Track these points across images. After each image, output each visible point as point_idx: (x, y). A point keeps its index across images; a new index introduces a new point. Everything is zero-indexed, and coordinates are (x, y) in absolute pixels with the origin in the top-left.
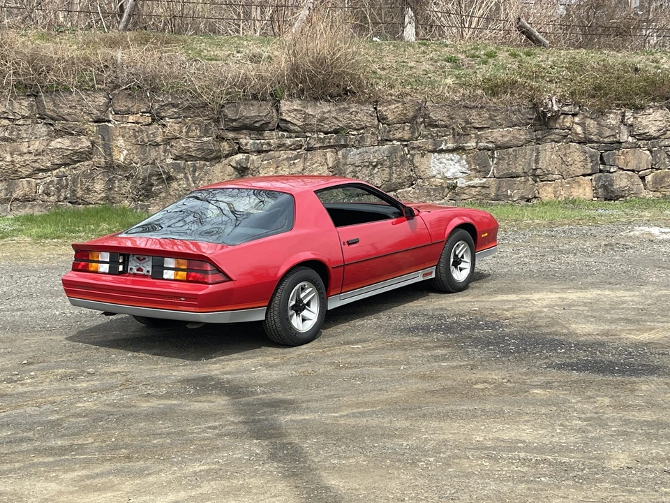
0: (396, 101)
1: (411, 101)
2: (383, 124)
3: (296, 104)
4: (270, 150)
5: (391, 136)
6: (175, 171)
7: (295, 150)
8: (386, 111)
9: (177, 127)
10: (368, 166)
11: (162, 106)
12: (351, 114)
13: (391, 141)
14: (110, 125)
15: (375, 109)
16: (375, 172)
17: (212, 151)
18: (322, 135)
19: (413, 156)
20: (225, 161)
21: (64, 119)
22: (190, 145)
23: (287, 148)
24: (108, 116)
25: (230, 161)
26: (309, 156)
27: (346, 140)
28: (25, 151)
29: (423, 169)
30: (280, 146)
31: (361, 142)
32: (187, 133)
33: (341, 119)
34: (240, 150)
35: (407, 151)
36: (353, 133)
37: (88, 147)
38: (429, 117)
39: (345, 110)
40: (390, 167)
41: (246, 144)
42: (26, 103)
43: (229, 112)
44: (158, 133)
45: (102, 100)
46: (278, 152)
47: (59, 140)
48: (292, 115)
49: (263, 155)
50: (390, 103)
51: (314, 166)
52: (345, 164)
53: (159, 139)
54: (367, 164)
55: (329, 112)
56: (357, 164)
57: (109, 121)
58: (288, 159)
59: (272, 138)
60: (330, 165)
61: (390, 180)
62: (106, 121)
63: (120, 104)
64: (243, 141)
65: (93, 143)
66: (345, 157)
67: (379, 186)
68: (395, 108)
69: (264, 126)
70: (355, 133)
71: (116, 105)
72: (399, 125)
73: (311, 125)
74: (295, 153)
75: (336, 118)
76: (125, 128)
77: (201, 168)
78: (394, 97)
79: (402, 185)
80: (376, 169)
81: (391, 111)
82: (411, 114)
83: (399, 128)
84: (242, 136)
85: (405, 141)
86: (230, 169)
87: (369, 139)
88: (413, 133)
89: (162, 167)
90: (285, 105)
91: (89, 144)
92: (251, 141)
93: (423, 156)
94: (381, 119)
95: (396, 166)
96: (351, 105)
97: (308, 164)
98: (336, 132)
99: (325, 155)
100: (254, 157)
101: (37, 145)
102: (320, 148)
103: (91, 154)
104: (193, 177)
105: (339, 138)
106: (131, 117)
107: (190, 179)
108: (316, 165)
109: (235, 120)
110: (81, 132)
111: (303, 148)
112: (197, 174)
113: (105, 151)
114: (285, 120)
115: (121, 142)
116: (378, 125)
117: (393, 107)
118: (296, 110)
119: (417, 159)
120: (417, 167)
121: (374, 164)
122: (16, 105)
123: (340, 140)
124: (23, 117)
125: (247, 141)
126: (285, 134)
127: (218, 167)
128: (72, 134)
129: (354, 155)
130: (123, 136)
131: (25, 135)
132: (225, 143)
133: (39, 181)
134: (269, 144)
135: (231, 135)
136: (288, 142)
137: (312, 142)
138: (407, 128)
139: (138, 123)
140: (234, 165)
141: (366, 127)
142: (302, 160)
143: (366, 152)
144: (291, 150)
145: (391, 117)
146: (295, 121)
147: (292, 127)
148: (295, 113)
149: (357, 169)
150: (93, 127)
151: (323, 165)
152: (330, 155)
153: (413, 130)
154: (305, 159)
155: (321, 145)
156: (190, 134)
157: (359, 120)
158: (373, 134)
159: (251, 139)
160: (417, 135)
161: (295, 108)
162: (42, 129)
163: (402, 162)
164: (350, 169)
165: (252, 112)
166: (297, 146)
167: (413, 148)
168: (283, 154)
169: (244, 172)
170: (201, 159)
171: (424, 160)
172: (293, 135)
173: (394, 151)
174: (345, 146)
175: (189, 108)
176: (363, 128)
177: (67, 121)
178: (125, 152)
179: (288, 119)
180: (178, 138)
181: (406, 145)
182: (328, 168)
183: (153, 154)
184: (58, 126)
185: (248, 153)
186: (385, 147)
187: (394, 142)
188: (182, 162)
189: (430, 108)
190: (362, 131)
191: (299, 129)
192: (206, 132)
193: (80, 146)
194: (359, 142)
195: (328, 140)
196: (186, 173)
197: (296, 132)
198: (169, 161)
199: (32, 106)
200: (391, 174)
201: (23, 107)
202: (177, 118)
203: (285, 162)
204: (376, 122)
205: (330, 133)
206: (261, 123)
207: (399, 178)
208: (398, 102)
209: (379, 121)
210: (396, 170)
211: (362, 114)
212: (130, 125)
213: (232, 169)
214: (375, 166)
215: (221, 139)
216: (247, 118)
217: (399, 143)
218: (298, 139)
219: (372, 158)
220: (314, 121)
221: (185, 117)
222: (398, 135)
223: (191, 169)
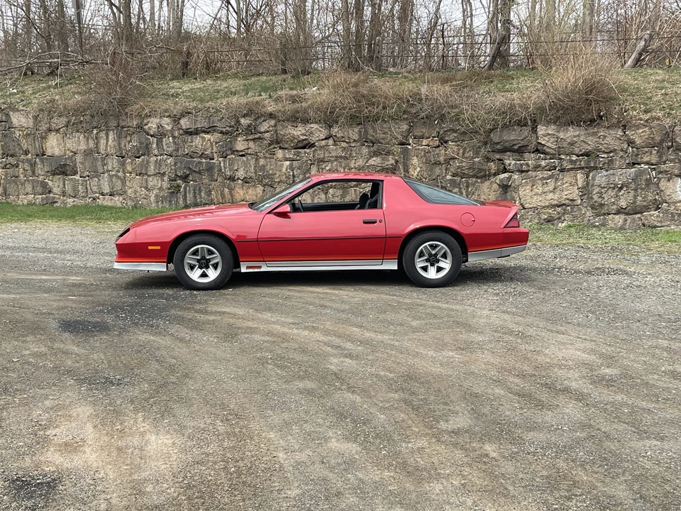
0: (644, 125)
1: (659, 125)
2: (632, 148)
3: (551, 129)
4: (528, 171)
5: (639, 160)
6: (451, 185)
7: (550, 170)
8: (632, 135)
9: (455, 149)
10: (614, 188)
11: (445, 131)
12: (599, 137)
13: (639, 164)
14: (410, 147)
15: (625, 133)
16: (621, 194)
17: (481, 170)
18: (574, 158)
19: (659, 179)
20: (493, 179)
21: (380, 143)
22: (464, 164)
23: (543, 169)
24: (408, 140)
25: (496, 179)
26: (561, 177)
27: (595, 163)
28: (352, 166)
29: (668, 193)
30: (537, 167)
31: (609, 164)
32: (464, 153)
33: (590, 143)
34: (505, 171)
35: (654, 174)
36: (602, 156)
37: (392, 164)
38: (676, 142)
39: (594, 134)
40: (636, 190)
41: (510, 165)
42: (356, 130)
43: (495, 137)
44: (442, 154)
45: (405, 127)
46: (535, 173)
47: (374, 159)
48: (546, 139)
49: (524, 174)
50: (638, 127)
51: (564, 186)
52: (593, 185)
53: (442, 159)
54: (613, 186)
55: (578, 136)
56: (602, 186)
57: (409, 144)
58: (543, 179)
59: (530, 159)
60: (580, 186)
61: (635, 202)
62: (408, 144)
63: (418, 130)
64: (507, 162)
65: (397, 162)
66: (594, 179)
67: (624, 207)
68: (643, 132)
69: (523, 148)
70: (605, 156)
71: (415, 131)
72: (646, 149)
73: (563, 148)
74: (550, 173)
75: (584, 142)
76: (419, 149)
77: (474, 185)
78: (642, 122)
79: (647, 208)
80: (623, 192)
81: (639, 136)
82: (658, 138)
83: (647, 152)
84: (506, 157)
85: (652, 165)
86: (495, 186)
87: (618, 162)
88: (660, 157)
89: (441, 182)
90: (541, 130)
91: (393, 162)
92: (513, 162)
93: (669, 181)
94: (631, 143)
95: (642, 189)
96: (600, 130)
97: (559, 184)
98: (587, 154)
99: (576, 176)
100: (516, 176)
101: (360, 162)
102: (571, 169)
103: (395, 170)
104: (467, 192)
105: (590, 161)
106: (424, 141)
107: (464, 193)
108: (567, 185)
109: (498, 143)
110: (388, 153)
111: (557, 169)
112: (470, 189)
113: (404, 168)
114: (541, 144)
115: (415, 161)
116: (627, 148)
117: (641, 131)
118: (549, 134)
119: (663, 184)
120: (662, 191)
121: (619, 186)
122: (350, 131)
123: (590, 162)
124: (355, 141)
125: (510, 162)
126: (542, 156)
127: (487, 183)
128: (382, 154)
129: (600, 178)
130: (417, 156)
131: (354, 155)
132: (492, 163)
133: (362, 190)
134: (527, 165)
135: (498, 157)
136: (543, 163)
137: (565, 164)
138: (654, 152)
139: (428, 145)
140: (498, 182)
141: (615, 150)
142: (554, 180)
143: (613, 174)
144: (546, 170)
145: (638, 141)
146: (549, 144)
147: (548, 150)
148: (549, 137)
149: (603, 191)
150: (397, 149)
151: (574, 185)
152: (580, 177)
153: (660, 155)
154: (557, 179)
155: (573, 166)
156: (466, 155)
157: (607, 144)
158: (621, 157)
159: (513, 160)
160: (664, 159)
161: (550, 132)
162: (365, 150)
163: (647, 185)
164: (597, 190)
165: (513, 136)
166: (551, 167)
167: (661, 172)
168: (540, 174)
169: (506, 189)
170: (473, 176)
171: (670, 184)
172: (548, 157)
173: (641, 173)
174: (595, 168)
175: (464, 133)
176: (611, 152)
177: (382, 144)
178: (419, 169)
179: (543, 142)
180: (456, 158)
181: (654, 169)
182: (578, 189)
183: (437, 171)
184: (375, 148)
185: (512, 172)
186: (632, 170)
187: (642, 165)
188: (458, 179)
189: (677, 132)
190: (612, 154)
191: (554, 152)
192: (477, 154)
193: (387, 163)
194: (609, 165)
195: (578, 163)
196: (461, 188)
197: (552, 154)
198: (449, 177)
199: (360, 132)
200: (635, 197)
201: (354, 133)
202: (456, 142)
203: (539, 182)
204: (625, 146)
205: (581, 155)
206: (518, 146)
207: (644, 201)
208: (645, 126)
209: (629, 145)
210: (641, 193)
211: (610, 138)
212: (423, 147)
213: (497, 186)
214: (621, 189)
215: (488, 159)
216: (507, 142)
217: (647, 167)
218: (552, 161)
219: (617, 180)
220: (565, 145)
221: (463, 141)
222: (646, 159)
223: (465, 185)
